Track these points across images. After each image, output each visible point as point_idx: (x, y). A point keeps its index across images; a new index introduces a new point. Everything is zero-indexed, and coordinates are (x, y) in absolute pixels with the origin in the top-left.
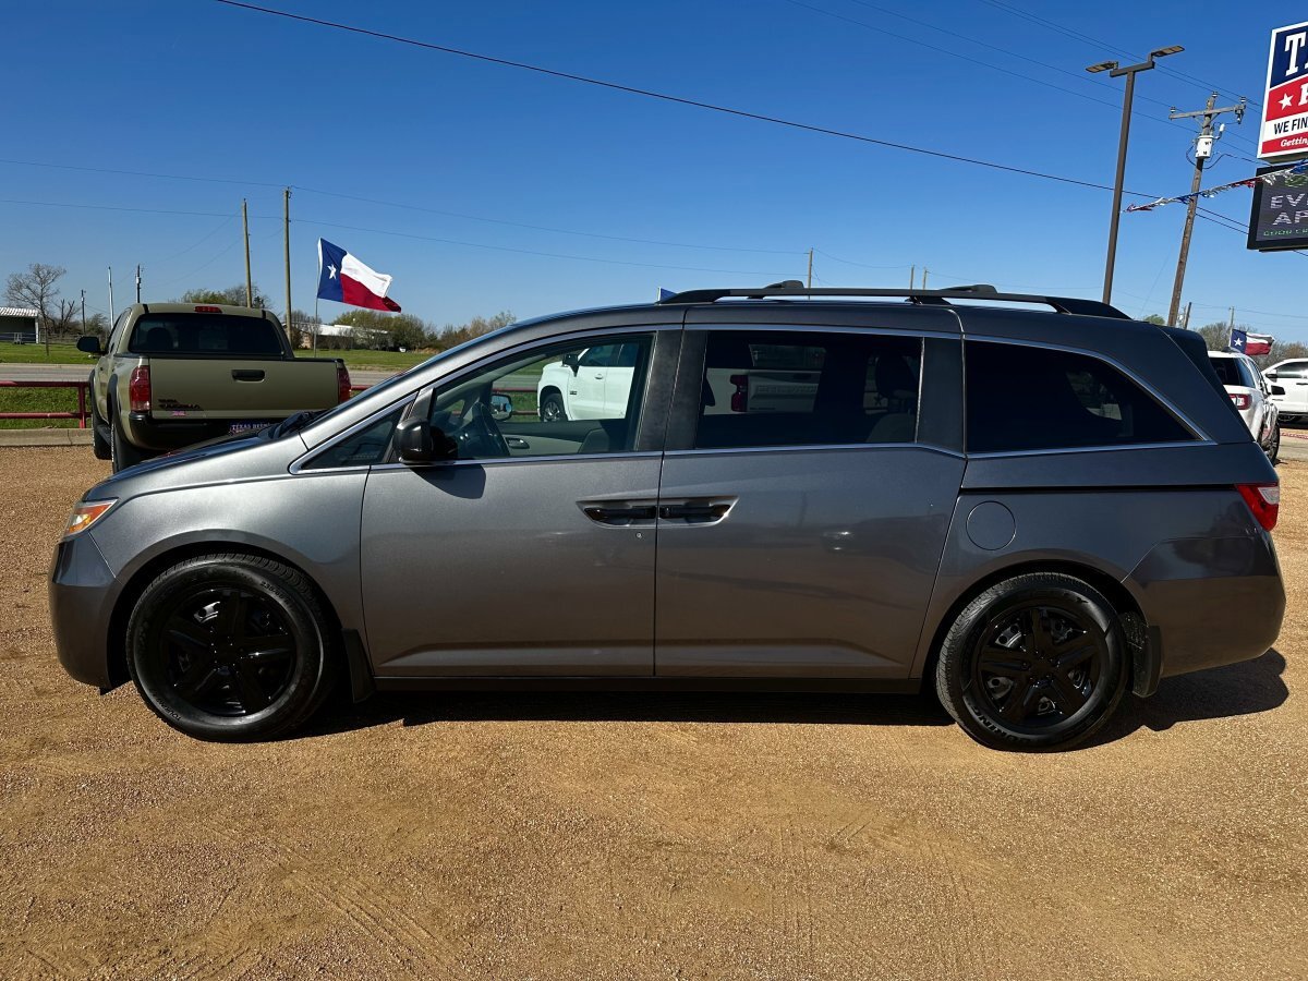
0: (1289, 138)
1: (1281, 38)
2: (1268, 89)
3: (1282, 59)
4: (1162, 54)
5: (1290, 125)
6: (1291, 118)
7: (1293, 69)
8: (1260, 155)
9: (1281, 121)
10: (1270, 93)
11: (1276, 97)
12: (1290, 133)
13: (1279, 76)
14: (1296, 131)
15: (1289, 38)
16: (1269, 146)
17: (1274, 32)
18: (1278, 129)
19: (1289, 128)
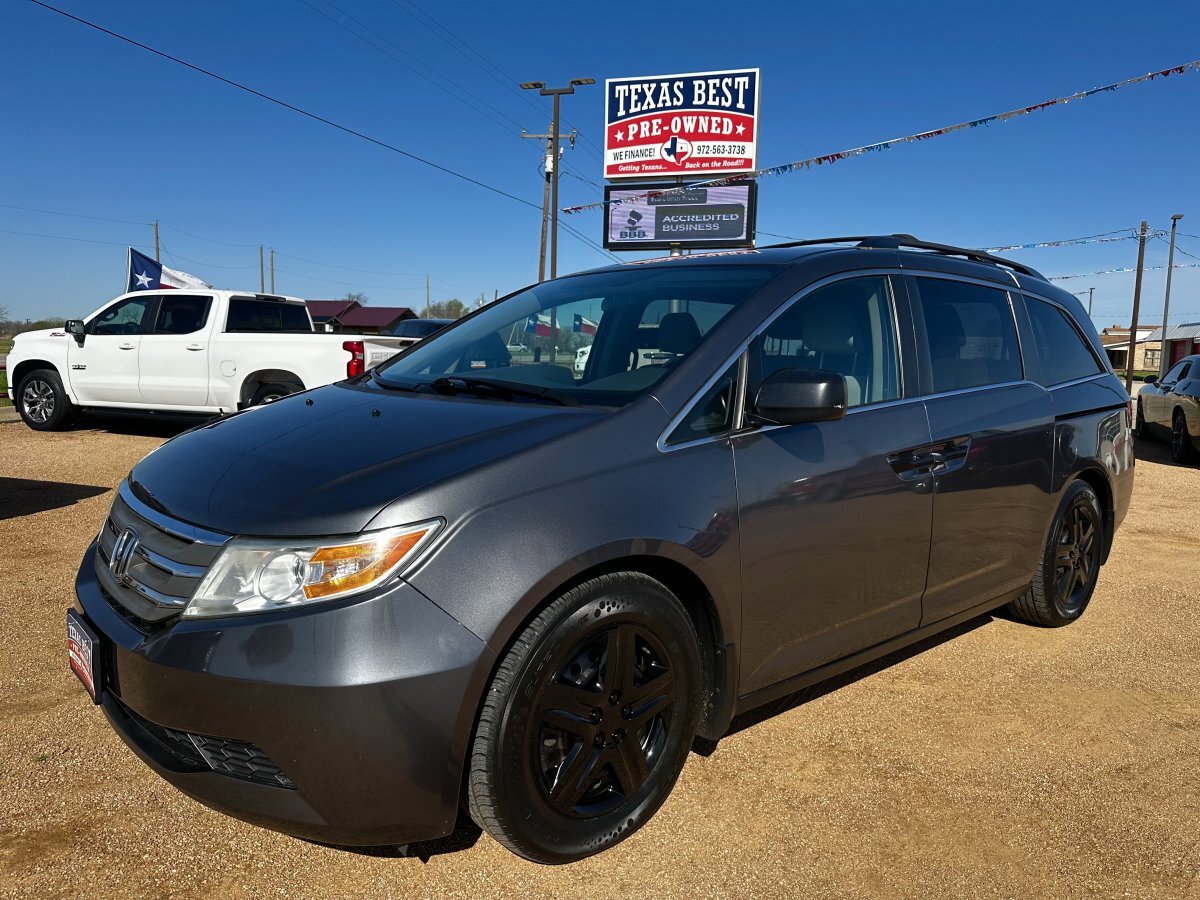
0: (625, 165)
1: (613, 86)
2: (607, 125)
3: (614, 103)
4: (580, 83)
5: (623, 154)
6: (624, 149)
7: (622, 113)
8: (606, 175)
9: (618, 150)
10: (609, 128)
11: (613, 131)
12: (624, 161)
13: (613, 117)
14: (628, 160)
15: (618, 88)
16: (613, 169)
17: (608, 81)
18: (616, 157)
19: (623, 157)
